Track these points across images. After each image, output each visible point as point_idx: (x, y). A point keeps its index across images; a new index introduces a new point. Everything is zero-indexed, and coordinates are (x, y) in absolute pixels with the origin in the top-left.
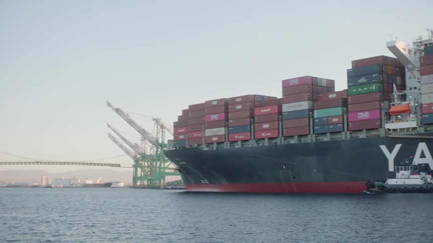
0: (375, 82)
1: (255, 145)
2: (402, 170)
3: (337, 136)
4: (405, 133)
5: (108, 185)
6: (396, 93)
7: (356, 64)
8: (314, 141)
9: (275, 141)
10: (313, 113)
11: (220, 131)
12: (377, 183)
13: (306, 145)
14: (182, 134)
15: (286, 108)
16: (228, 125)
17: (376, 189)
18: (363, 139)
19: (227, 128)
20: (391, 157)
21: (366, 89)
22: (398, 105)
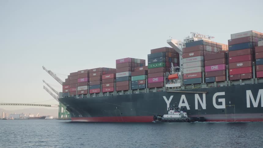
0: (161, 62)
1: (102, 95)
2: (171, 110)
3: (143, 91)
4: (175, 90)
5: (43, 118)
6: (173, 68)
7: (153, 51)
8: (131, 93)
9: (112, 94)
10: (131, 78)
11: (85, 88)
12: (158, 117)
13: (127, 96)
14: (67, 89)
15: (118, 75)
16: (89, 84)
17: (157, 120)
18: (155, 93)
19: (88, 86)
20: (168, 102)
21: (157, 65)
22: (174, 74)
